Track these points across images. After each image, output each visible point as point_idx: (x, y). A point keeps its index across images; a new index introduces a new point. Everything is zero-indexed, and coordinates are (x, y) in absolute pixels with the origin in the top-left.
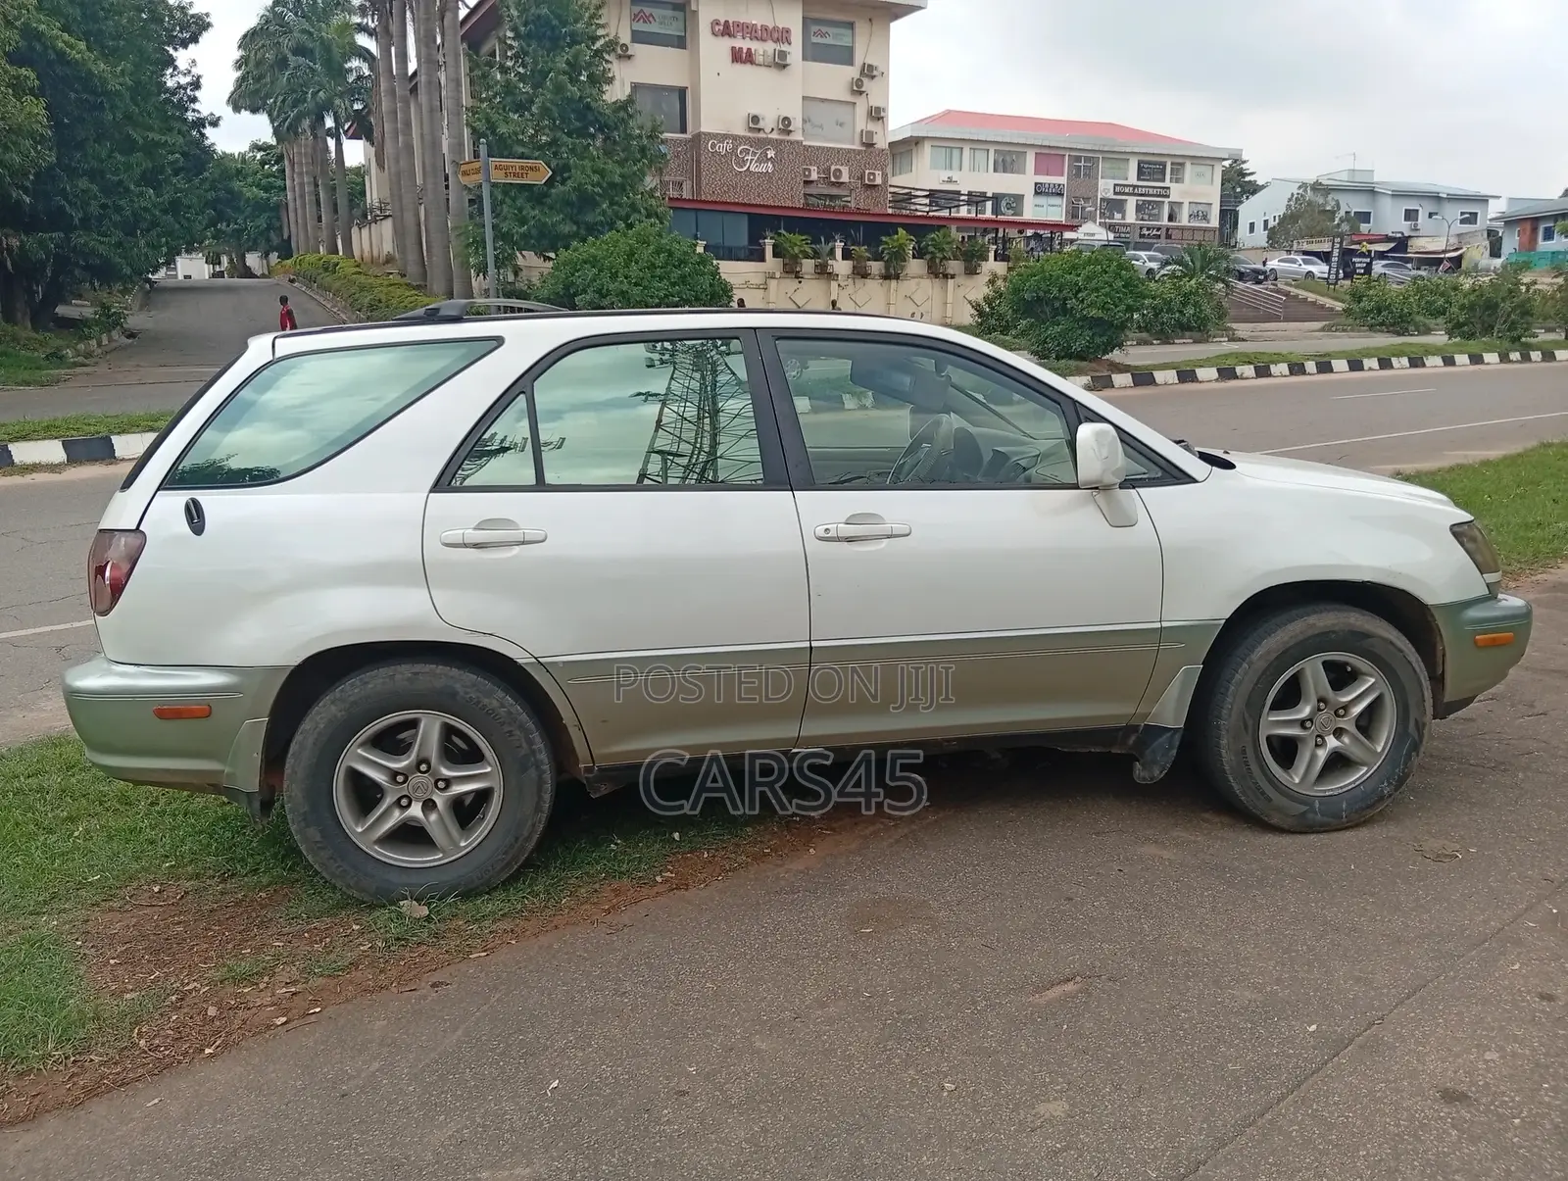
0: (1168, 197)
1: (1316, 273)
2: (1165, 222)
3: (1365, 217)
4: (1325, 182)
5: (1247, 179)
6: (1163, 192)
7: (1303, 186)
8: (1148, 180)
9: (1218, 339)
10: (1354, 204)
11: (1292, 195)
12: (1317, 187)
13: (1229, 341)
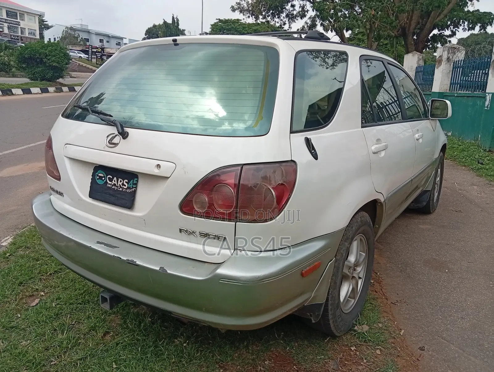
0: (20, 25)
1: (82, 57)
2: (20, 34)
3: (88, 40)
4: (74, 27)
5: (45, 23)
6: (17, 23)
7: (67, 27)
8: (11, 18)
9: (67, 77)
10: (84, 36)
11: (64, 30)
12: (71, 28)
13: (70, 78)
